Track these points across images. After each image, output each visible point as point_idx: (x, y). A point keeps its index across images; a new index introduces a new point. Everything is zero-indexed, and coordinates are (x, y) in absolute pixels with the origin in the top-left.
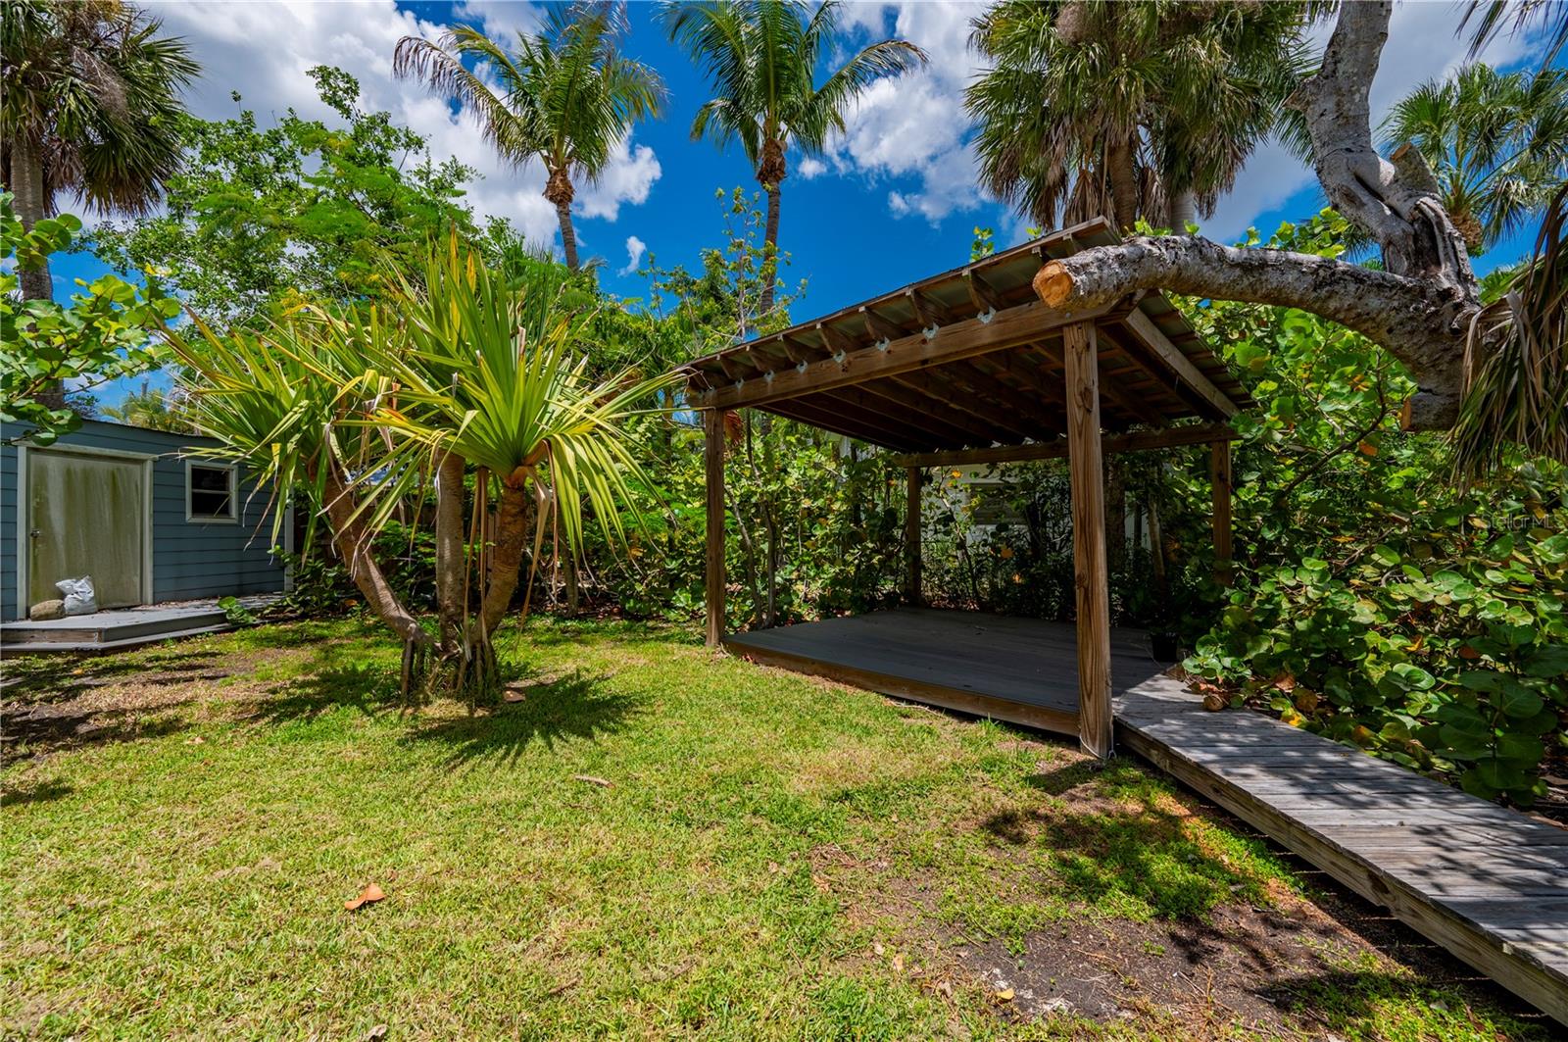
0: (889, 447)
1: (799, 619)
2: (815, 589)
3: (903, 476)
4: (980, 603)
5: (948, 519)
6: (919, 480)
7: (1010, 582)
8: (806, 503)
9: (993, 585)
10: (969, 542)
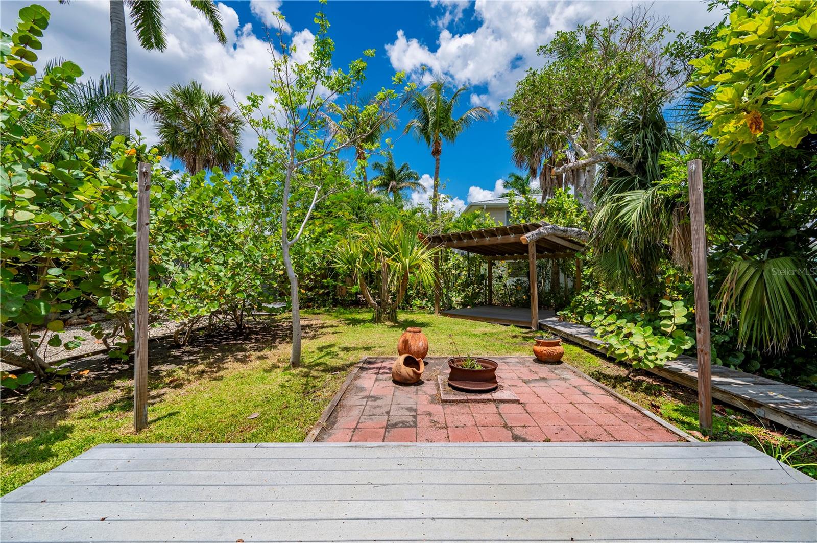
0: (481, 254)
1: (455, 308)
2: (459, 299)
3: (486, 263)
4: (511, 304)
5: (501, 277)
6: (491, 265)
7: (522, 298)
8: (454, 272)
9: (516, 299)
10: (507, 284)
